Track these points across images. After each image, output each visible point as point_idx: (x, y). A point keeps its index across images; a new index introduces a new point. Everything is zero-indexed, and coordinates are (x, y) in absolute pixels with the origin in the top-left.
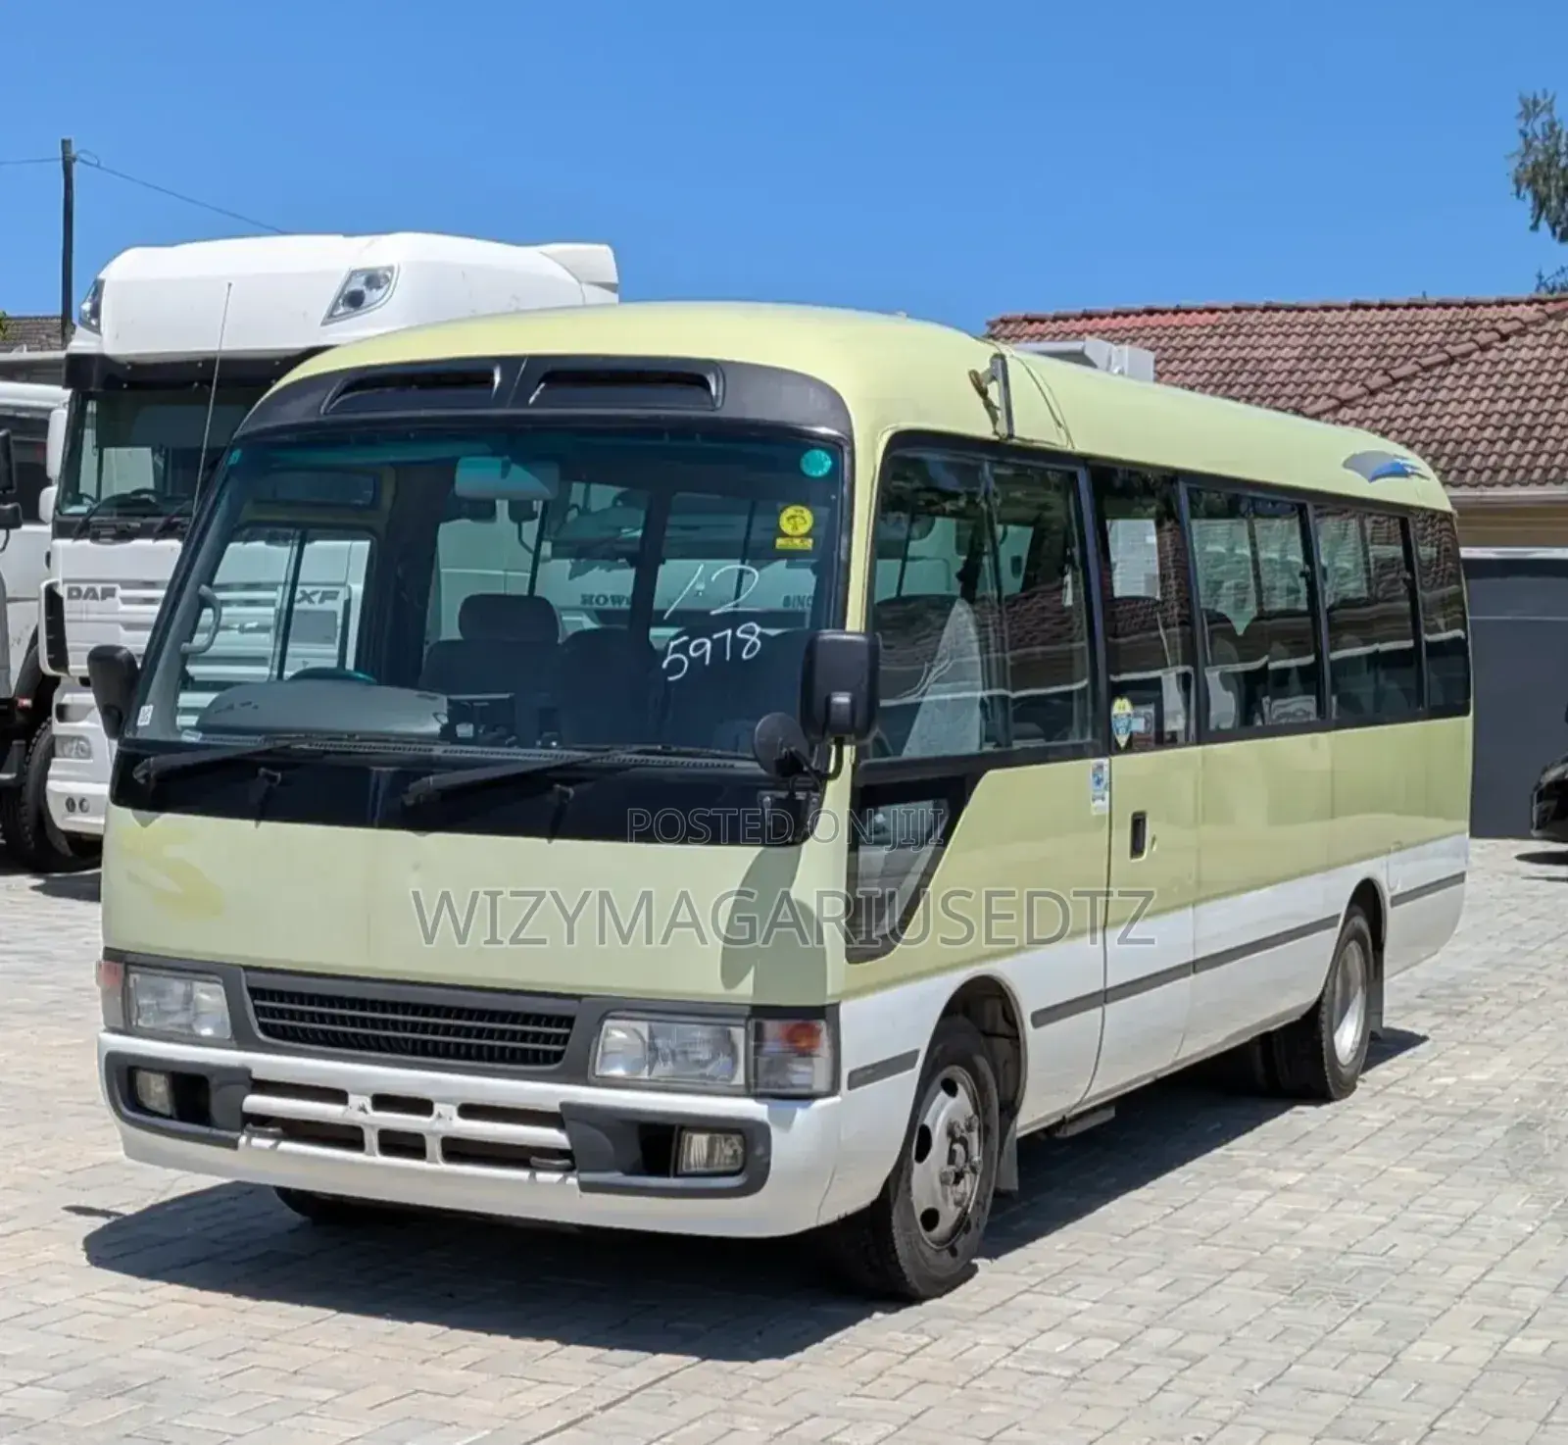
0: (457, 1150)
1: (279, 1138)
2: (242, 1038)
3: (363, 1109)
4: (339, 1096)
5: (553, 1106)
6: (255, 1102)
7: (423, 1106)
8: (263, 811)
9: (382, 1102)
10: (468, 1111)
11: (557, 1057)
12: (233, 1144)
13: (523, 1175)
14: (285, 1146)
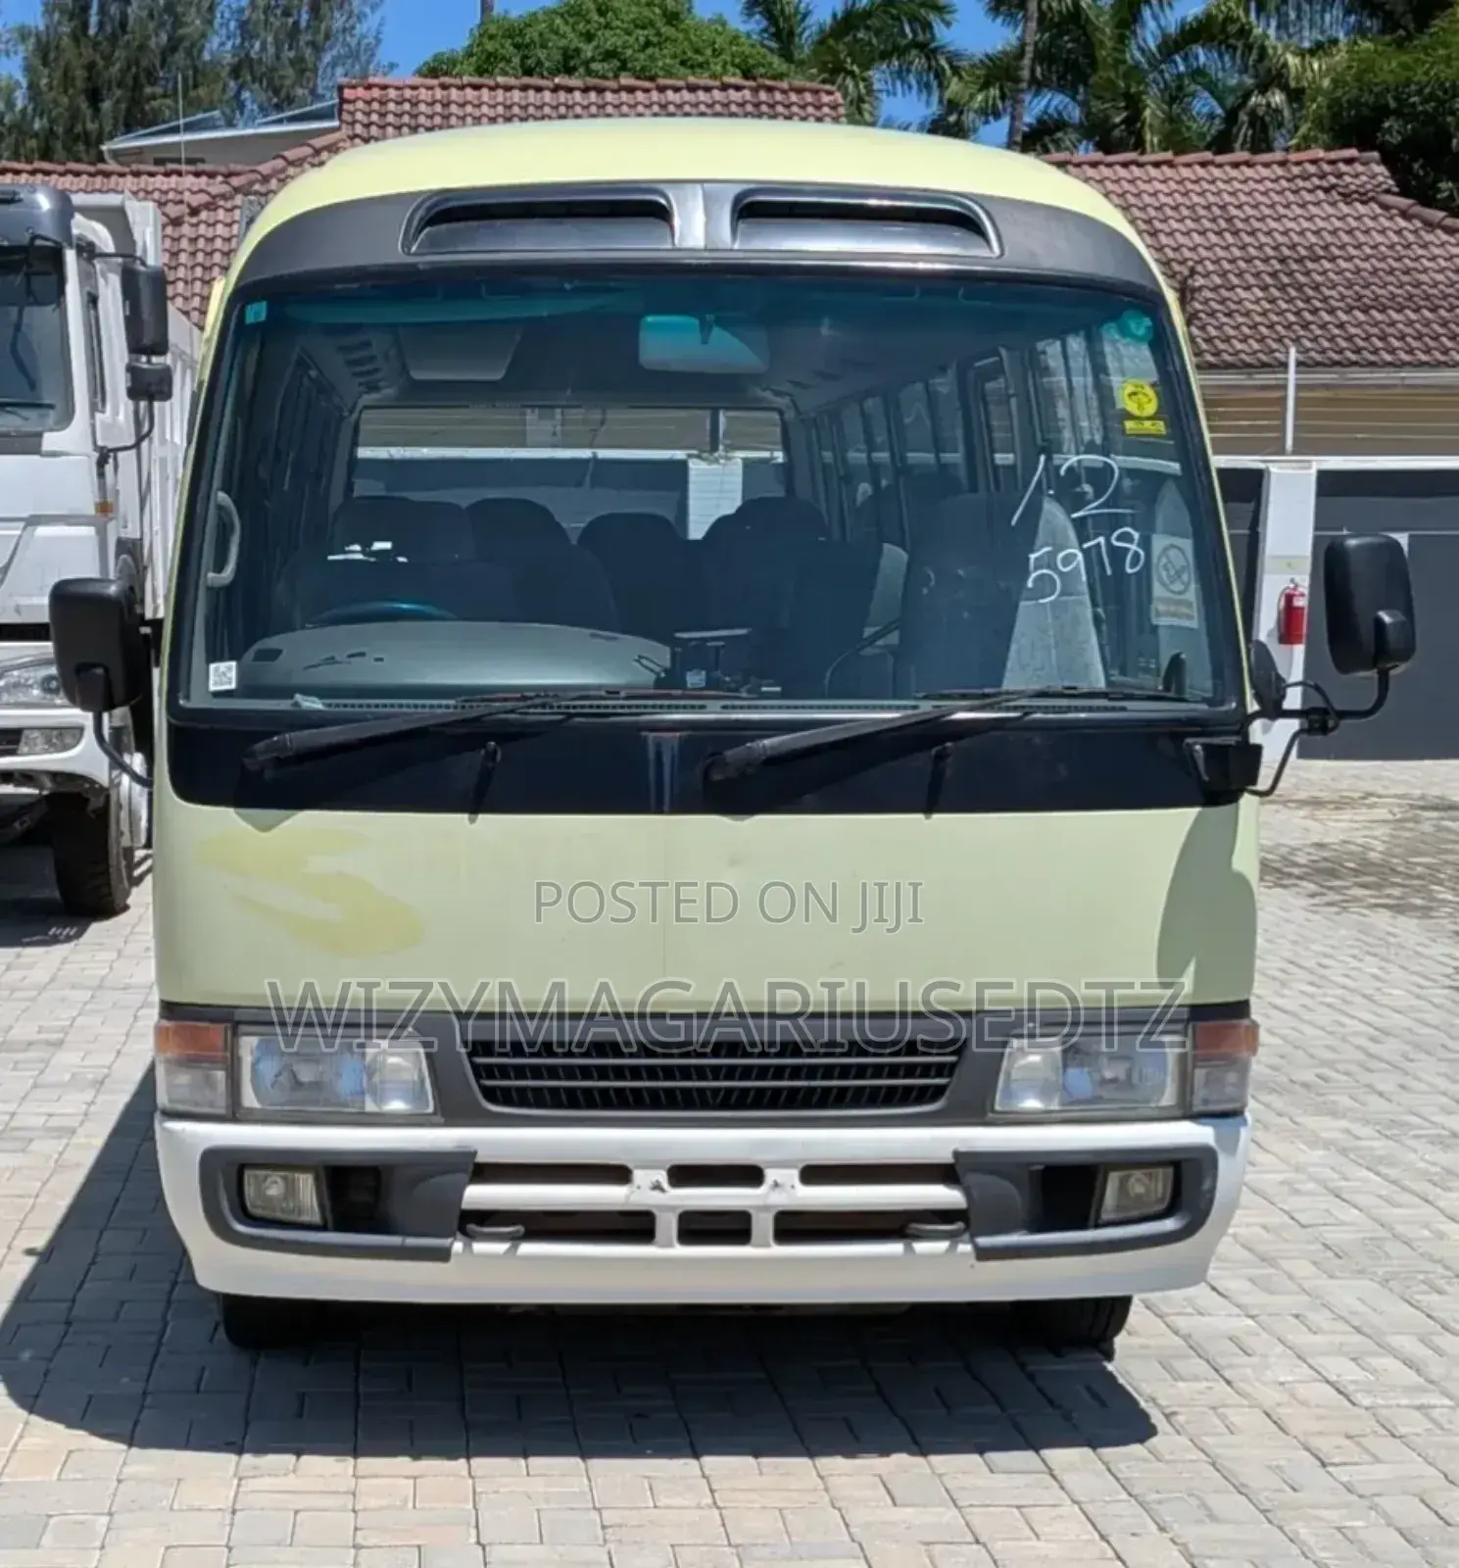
0: (794, 1226)
1: (516, 1239)
2: (451, 1112)
3: (657, 1187)
4: (619, 1174)
5: (945, 1156)
6: (479, 1195)
7: (751, 1175)
8: (478, 800)
9: (684, 1175)
10: (814, 1174)
11: (938, 1092)
12: (443, 1255)
13: (895, 1248)
14: (528, 1248)
